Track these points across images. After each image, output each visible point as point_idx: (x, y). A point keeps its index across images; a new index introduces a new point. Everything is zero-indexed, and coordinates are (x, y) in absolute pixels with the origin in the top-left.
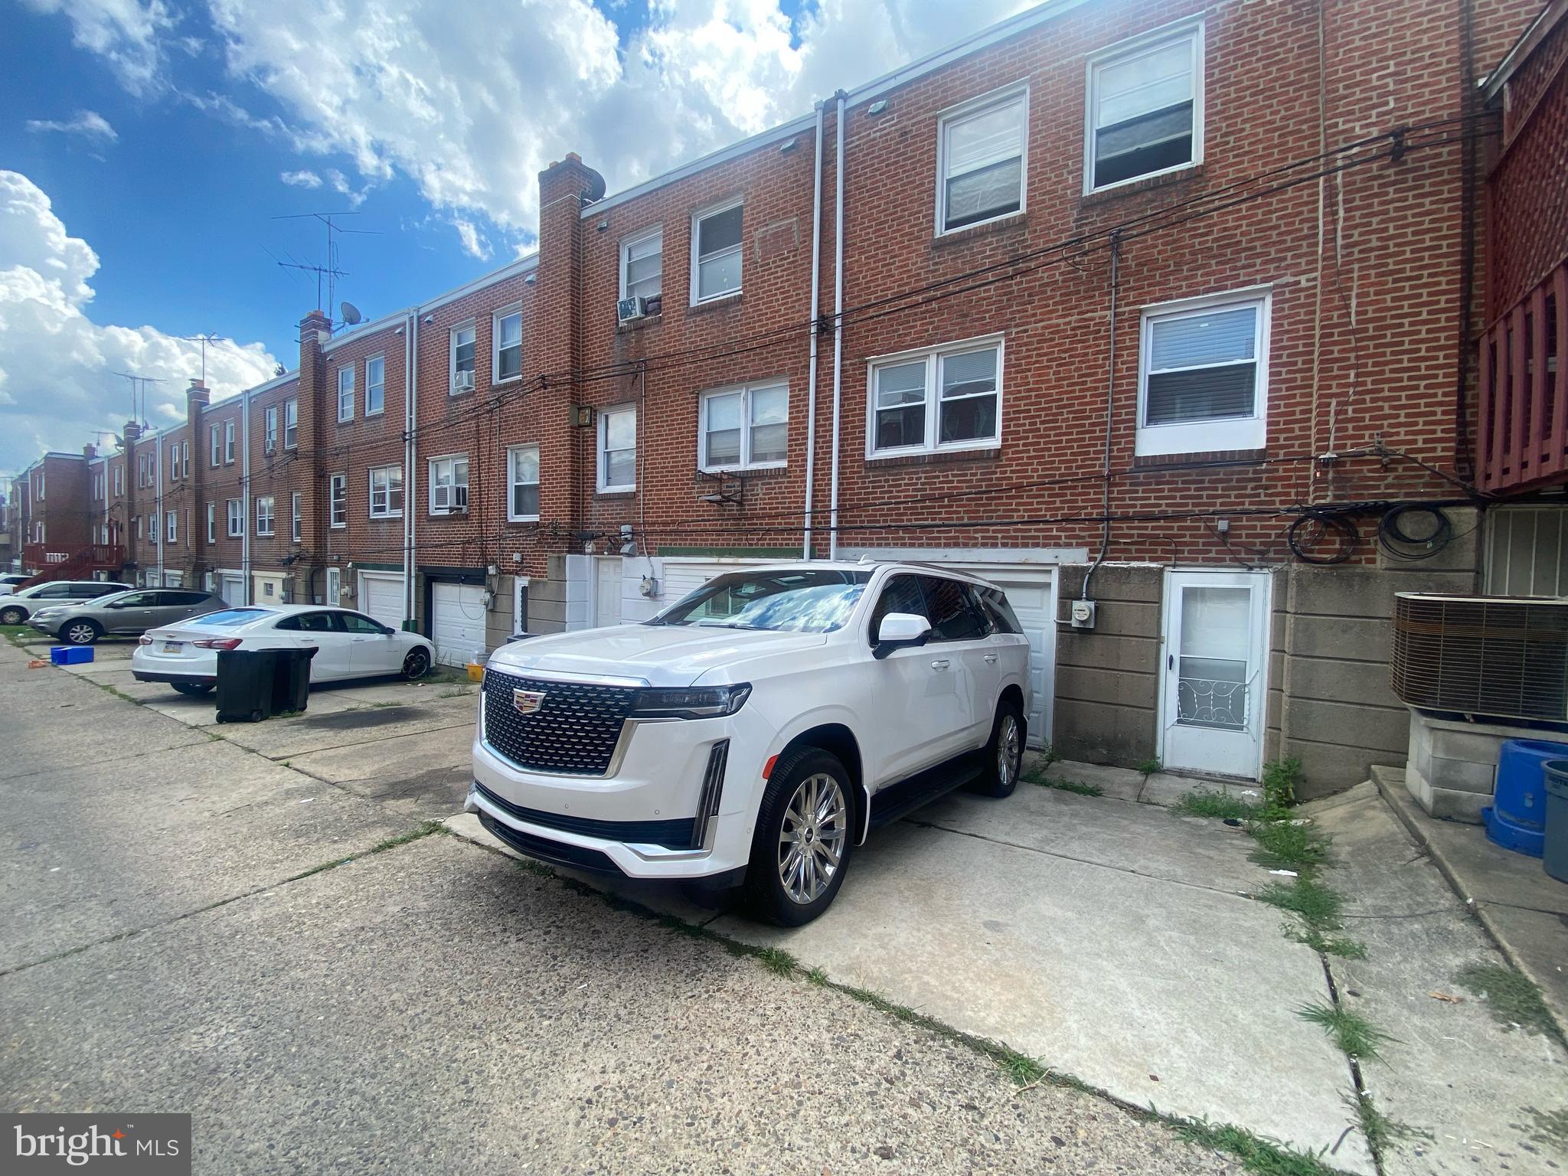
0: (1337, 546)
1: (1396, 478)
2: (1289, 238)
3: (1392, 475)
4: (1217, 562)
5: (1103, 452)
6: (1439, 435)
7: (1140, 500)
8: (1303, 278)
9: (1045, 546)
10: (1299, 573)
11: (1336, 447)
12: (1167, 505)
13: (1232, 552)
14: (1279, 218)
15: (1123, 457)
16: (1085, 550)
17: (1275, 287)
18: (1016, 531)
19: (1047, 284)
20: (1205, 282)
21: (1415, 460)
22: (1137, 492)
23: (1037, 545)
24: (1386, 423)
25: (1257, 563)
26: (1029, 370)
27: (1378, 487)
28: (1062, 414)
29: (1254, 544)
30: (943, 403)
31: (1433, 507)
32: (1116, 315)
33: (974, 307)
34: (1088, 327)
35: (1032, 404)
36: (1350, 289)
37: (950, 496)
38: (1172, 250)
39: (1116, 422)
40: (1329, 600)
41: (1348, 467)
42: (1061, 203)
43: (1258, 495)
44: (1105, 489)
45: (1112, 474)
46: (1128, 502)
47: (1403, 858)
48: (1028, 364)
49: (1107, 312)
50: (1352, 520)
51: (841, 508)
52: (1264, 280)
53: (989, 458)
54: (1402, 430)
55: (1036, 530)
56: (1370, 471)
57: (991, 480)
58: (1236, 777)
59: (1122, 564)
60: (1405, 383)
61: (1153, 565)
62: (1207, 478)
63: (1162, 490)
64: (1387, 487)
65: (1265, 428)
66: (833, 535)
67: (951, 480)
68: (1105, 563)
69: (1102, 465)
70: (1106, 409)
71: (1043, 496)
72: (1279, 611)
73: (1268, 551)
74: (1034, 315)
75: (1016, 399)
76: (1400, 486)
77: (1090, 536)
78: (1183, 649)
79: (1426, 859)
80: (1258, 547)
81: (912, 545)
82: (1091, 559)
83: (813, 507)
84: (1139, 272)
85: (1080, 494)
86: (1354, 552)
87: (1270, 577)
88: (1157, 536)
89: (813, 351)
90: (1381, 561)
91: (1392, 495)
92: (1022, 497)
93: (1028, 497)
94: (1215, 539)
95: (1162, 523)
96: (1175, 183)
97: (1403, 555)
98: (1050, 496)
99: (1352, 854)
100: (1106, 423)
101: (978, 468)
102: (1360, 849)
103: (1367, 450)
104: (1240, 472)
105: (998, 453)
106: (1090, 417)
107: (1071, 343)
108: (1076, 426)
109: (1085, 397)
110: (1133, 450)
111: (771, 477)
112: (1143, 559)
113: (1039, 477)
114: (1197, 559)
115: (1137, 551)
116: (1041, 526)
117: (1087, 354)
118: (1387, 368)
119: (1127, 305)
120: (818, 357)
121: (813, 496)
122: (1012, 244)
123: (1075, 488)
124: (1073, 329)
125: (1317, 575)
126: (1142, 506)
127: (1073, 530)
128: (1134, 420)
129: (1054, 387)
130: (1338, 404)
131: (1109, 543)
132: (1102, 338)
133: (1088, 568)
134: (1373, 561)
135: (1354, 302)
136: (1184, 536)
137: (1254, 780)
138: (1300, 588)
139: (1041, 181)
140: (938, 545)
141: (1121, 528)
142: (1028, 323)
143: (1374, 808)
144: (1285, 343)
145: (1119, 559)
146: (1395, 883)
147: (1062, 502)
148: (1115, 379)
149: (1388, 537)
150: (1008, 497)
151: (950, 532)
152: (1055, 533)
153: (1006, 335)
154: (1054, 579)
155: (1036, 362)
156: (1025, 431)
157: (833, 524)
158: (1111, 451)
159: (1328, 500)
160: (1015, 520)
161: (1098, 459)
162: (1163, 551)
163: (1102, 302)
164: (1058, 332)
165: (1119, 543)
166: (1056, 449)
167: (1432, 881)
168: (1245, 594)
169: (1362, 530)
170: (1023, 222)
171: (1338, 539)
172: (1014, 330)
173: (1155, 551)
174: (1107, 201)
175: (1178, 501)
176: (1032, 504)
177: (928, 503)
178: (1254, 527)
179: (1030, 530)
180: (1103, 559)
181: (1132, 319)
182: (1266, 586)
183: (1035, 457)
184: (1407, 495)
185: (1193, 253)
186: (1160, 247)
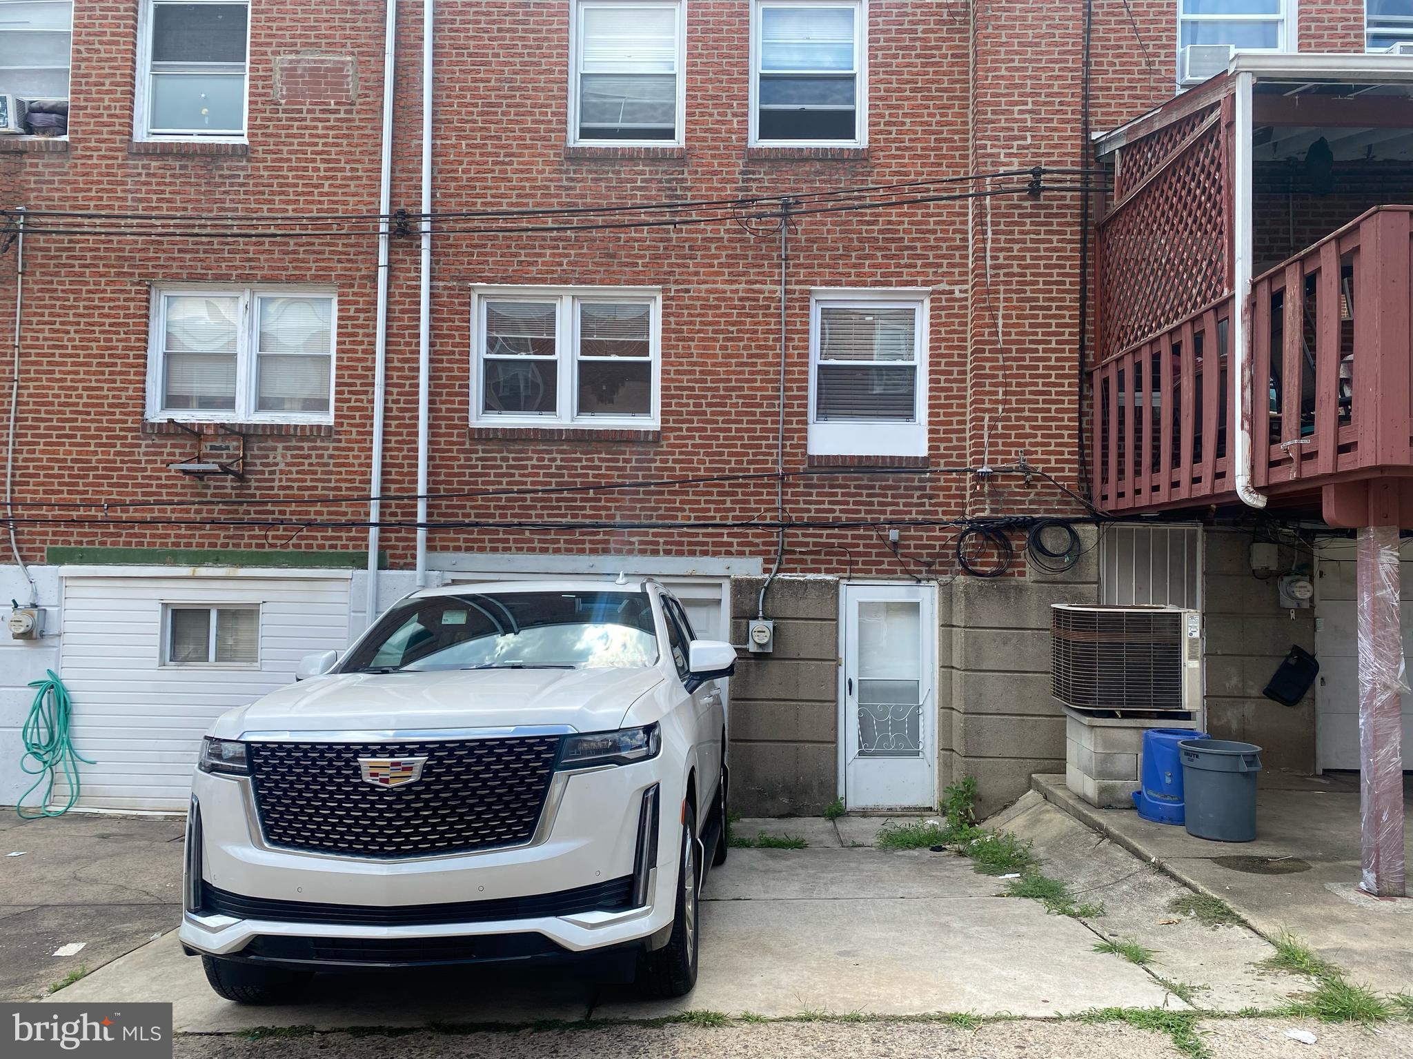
0: (995, 559)
1: (1037, 494)
2: (944, 245)
3: (1034, 491)
4: (889, 574)
5: (776, 447)
6: (1067, 456)
7: (815, 504)
8: (956, 288)
9: (715, 554)
10: (967, 586)
11: (991, 461)
12: (841, 511)
13: (902, 563)
14: (936, 223)
15: (795, 455)
16: (759, 560)
17: (933, 292)
18: (680, 535)
19: (711, 240)
20: (873, 275)
21: (1050, 478)
22: (811, 494)
23: (705, 553)
24: (1027, 441)
25: (924, 575)
26: (692, 339)
27: (1023, 502)
28: (730, 397)
29: (921, 555)
30: (581, 363)
31: (1065, 523)
32: (786, 292)
33: (623, 247)
34: (757, 300)
35: (696, 381)
36: (997, 309)
37: (597, 487)
38: (842, 232)
39: (788, 414)
40: (992, 613)
41: (999, 482)
42: (726, 148)
43: (923, 505)
44: (779, 490)
45: (787, 472)
46: (802, 506)
47: (1090, 844)
48: (691, 331)
49: (778, 287)
50: (1006, 533)
51: (432, 493)
52: (925, 283)
53: (647, 442)
54: (1039, 449)
55: (705, 535)
56: (1016, 486)
57: (649, 469)
58: (916, 809)
59: (798, 577)
60: (1040, 406)
61: (829, 577)
62: (877, 484)
63: (835, 494)
64: (1031, 502)
65: (926, 436)
66: (421, 534)
67: (597, 465)
68: (780, 576)
69: (775, 462)
70: (778, 398)
71: (711, 494)
72: (947, 625)
73: (934, 563)
74: (697, 274)
75: (677, 372)
76: (1040, 503)
77: (764, 544)
78: (861, 672)
79: (1107, 841)
80: (925, 559)
81: (544, 551)
82: (766, 571)
83: (383, 489)
84: (809, 249)
85: (753, 494)
86: (1011, 565)
87: (937, 589)
88: (832, 546)
89: (383, 259)
90: (1030, 574)
91: (1034, 511)
92: (687, 493)
93: (695, 493)
94: (887, 550)
95: (836, 531)
96: (843, 160)
97: (1046, 568)
98: (719, 494)
99: (1048, 851)
100: (778, 414)
101: (632, 453)
102: (1052, 846)
103: (1014, 466)
104: (907, 480)
105: (657, 437)
106: (761, 405)
107: (739, 315)
108: (747, 414)
109: (755, 381)
110: (805, 446)
111: (304, 438)
112: (818, 571)
113: (706, 470)
114: (870, 571)
115: (813, 561)
116: (710, 530)
117: (756, 332)
118: (1027, 389)
119: (798, 283)
120: (390, 267)
121: (383, 473)
122: (669, 181)
123: (746, 485)
124: (741, 299)
125: (981, 588)
126: (817, 511)
127: (746, 536)
128: (805, 414)
129: (721, 365)
130: (991, 419)
131: (784, 552)
132: (772, 315)
133: (764, 581)
134: (1022, 574)
135: (1000, 322)
136: (858, 546)
137: (930, 809)
138: (969, 601)
139: (702, 114)
140: (581, 551)
141: (796, 536)
142: (689, 282)
143: (1048, 811)
144: (942, 351)
145: (794, 570)
146: (1094, 863)
147: (733, 502)
148: (787, 364)
149: (1034, 550)
150: (670, 493)
151: (598, 533)
152: (725, 539)
153: (664, 291)
154: (726, 594)
155: (699, 331)
156: (689, 413)
157: (421, 518)
158: (784, 446)
159: (986, 514)
160: (680, 521)
161: (771, 454)
162: (839, 562)
163: (771, 275)
164: (724, 299)
165: (794, 552)
166: (725, 438)
167: (1120, 854)
168: (914, 608)
169: (1014, 543)
170: (681, 158)
171: (995, 552)
172: (674, 287)
173: (830, 562)
174: (776, 160)
175: (851, 507)
176: (698, 502)
177: (565, 494)
178: (921, 538)
179: (697, 535)
180: (778, 571)
181: (802, 300)
182: (933, 599)
183: (702, 446)
184: (1047, 511)
185: (860, 240)
186: (829, 226)
